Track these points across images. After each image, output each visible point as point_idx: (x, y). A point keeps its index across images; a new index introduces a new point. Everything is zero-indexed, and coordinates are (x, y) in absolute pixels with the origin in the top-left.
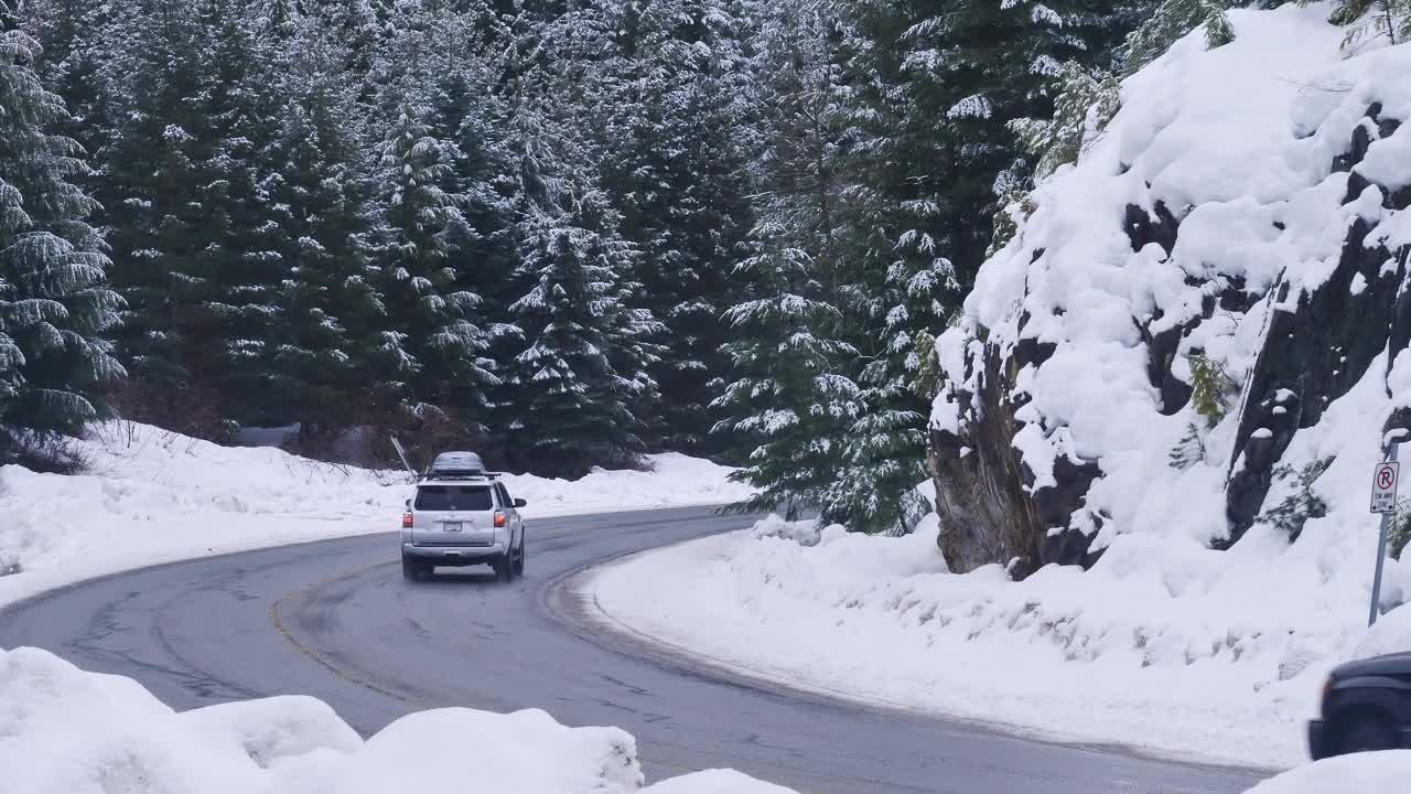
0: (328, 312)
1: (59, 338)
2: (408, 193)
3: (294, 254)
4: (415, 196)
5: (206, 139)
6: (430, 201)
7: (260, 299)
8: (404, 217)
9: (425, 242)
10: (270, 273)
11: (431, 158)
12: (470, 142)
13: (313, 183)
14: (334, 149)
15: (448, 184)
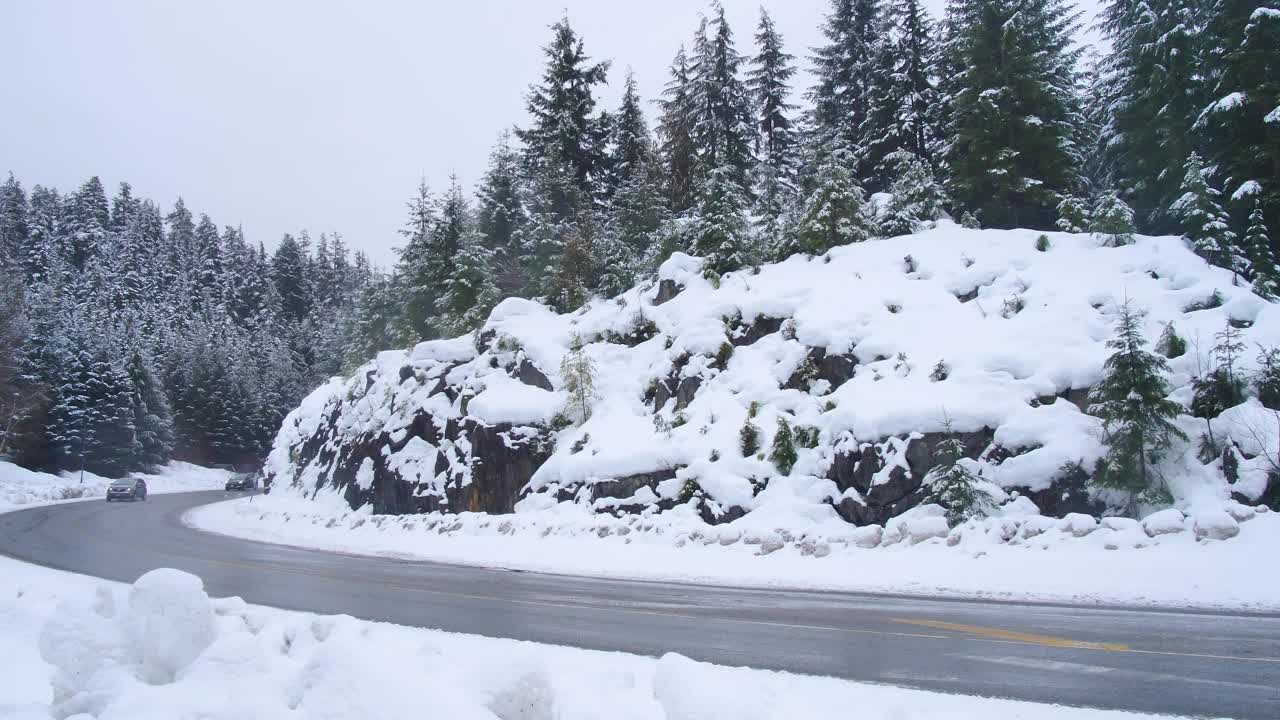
0: (240, 435)
1: (153, 440)
2: (265, 406)
3: (231, 420)
4: (266, 407)
5: (210, 391)
6: (270, 408)
7: (222, 432)
8: (263, 412)
9: (268, 418)
10: (224, 425)
11: (271, 397)
12: (283, 393)
13: (238, 403)
14: (245, 394)
15: (276, 404)
